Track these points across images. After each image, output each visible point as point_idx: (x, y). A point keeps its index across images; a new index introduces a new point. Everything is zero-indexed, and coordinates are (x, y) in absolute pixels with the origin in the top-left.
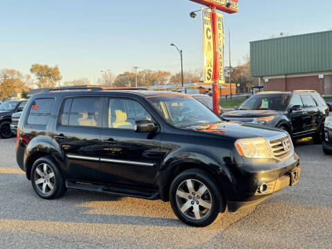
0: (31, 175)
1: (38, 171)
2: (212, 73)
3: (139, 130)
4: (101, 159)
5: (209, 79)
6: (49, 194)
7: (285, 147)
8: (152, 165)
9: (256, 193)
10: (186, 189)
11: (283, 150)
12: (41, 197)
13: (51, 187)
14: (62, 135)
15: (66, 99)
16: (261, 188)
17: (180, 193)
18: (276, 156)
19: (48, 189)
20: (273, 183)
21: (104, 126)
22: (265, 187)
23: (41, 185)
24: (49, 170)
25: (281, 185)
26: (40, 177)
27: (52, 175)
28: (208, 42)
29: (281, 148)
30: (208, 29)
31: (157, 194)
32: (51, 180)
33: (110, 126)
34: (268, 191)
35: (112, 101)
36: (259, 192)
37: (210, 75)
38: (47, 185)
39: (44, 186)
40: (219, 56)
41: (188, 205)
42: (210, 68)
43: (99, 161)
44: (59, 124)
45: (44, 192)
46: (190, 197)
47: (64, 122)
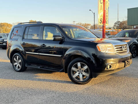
0: (12, 61)
1: (15, 59)
2: (102, 20)
3: (54, 40)
4: (40, 54)
5: (101, 23)
6: (19, 69)
7: (123, 49)
8: (60, 56)
9: (106, 69)
10: (76, 67)
11: (122, 50)
12: (15, 70)
13: (20, 66)
14: (24, 43)
15: (26, 27)
16: (109, 67)
17: (73, 69)
18: (117, 53)
20: (115, 65)
21: (42, 39)
22: (110, 67)
24: (19, 59)
25: (119, 66)
26: (15, 62)
27: (20, 61)
28: (101, 5)
31: (62, 69)
32: (20, 63)
33: (44, 39)
34: (112, 69)
35: (45, 27)
36: (107, 68)
38: (18, 66)
39: (17, 66)
40: (106, 12)
41: (77, 74)
42: (101, 17)
44: (23, 38)
45: (17, 68)
46: (78, 71)
47: (25, 37)
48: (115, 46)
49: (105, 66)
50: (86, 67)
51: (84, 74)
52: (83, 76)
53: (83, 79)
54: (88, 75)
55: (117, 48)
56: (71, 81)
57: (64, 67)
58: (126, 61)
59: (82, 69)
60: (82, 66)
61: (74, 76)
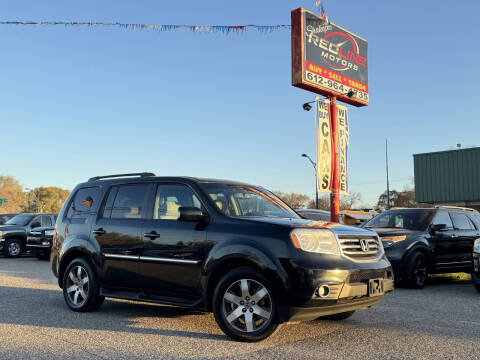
0: (64, 282)
1: (71, 275)
2: (329, 180)
3: (182, 218)
4: (142, 258)
5: (325, 188)
6: (82, 304)
7: (364, 248)
8: (196, 262)
9: (314, 296)
10: (237, 291)
11: (360, 250)
12: (70, 307)
13: (84, 296)
14: (101, 229)
15: (111, 187)
16: (322, 291)
17: (229, 296)
18: (350, 256)
19: (80, 298)
20: (341, 286)
21: (149, 217)
22: (327, 290)
23: (74, 293)
24: (83, 275)
26: (72, 284)
27: (86, 280)
28: (324, 140)
29: (359, 247)
30: (324, 124)
31: (199, 301)
32: (85, 287)
33: (156, 217)
34: (330, 296)
35: (161, 188)
36: (318, 295)
37: (327, 182)
38: (80, 295)
39: (76, 295)
40: (339, 159)
41: (238, 312)
42: (326, 172)
43: (139, 260)
44: (100, 216)
45: (75, 302)
46: (242, 303)
47: (106, 214)
48: (340, 238)
49: (313, 289)
50: (262, 293)
51: (257, 311)
52: (256, 317)
53: (255, 326)
54: (267, 315)
55: (346, 243)
56: (223, 333)
57: (204, 293)
58: (371, 280)
59: (253, 298)
60: (253, 289)
61: (230, 319)
